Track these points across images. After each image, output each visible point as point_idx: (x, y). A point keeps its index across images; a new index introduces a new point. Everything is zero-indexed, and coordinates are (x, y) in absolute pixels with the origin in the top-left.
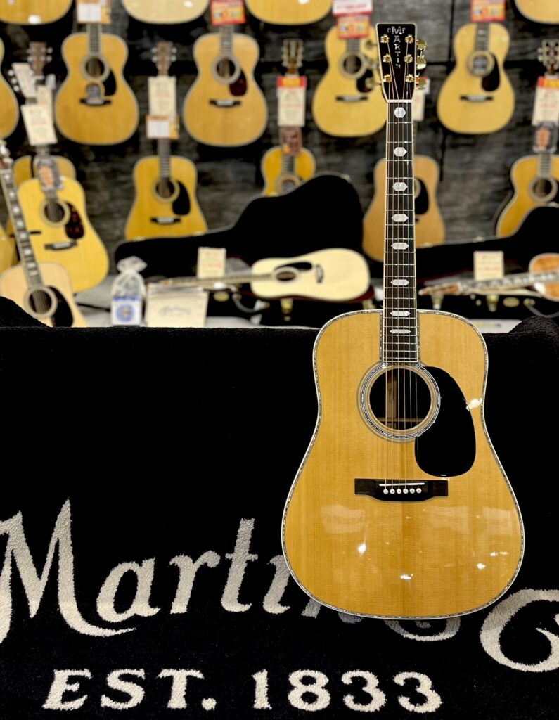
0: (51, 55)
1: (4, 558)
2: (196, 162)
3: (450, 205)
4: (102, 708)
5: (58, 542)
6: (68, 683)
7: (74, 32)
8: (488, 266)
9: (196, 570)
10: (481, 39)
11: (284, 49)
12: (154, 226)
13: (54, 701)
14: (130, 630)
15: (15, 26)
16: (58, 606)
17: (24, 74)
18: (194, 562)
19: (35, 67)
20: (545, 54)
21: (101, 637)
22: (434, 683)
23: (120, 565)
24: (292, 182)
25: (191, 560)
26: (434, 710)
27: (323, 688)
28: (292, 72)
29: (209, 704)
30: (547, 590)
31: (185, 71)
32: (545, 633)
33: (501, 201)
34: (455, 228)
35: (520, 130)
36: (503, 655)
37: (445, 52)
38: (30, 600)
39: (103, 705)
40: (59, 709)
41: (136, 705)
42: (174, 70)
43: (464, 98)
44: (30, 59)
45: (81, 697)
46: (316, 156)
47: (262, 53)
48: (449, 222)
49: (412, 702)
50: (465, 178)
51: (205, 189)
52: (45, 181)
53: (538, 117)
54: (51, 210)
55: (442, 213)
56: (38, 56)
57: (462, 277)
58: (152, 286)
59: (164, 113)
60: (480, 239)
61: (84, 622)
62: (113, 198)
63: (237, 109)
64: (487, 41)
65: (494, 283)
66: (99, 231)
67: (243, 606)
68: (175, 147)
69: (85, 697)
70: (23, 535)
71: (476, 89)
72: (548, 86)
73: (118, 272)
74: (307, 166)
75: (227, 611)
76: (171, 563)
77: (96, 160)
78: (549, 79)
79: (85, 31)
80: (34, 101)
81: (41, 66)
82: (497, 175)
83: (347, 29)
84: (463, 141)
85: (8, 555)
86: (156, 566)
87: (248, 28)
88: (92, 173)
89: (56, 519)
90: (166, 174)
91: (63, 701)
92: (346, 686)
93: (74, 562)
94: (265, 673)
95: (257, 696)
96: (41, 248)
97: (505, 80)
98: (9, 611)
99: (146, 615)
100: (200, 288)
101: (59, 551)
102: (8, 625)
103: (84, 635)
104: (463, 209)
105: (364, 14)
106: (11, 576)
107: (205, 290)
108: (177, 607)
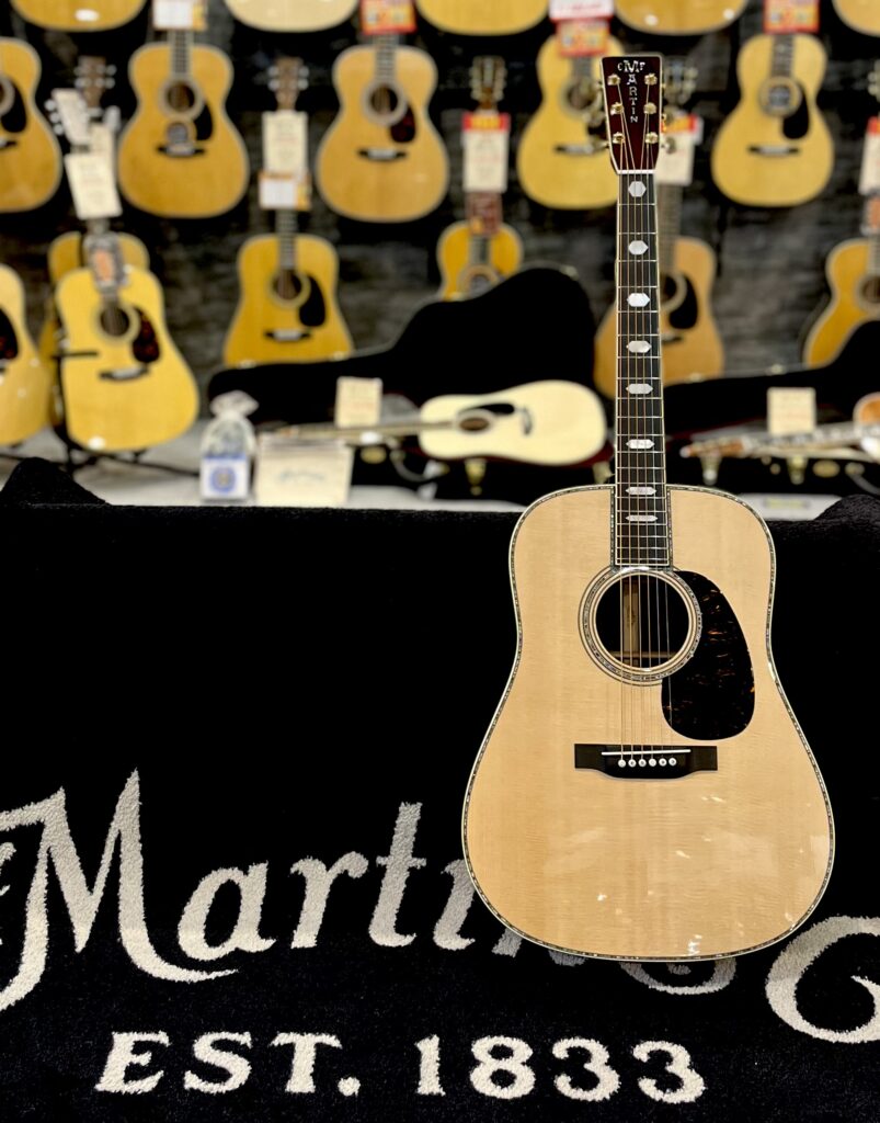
0: (114, 77)
1: (36, 860)
2: (337, 244)
3: (732, 314)
4: (186, 1091)
5: (120, 835)
6: (133, 1052)
7: (149, 43)
8: (791, 411)
9: (331, 882)
10: (781, 60)
11: (475, 72)
12: (269, 344)
13: (112, 1080)
14: (229, 972)
15: (57, 31)
16: (119, 935)
17: (70, 107)
18: (328, 869)
19: (87, 95)
20: (879, 82)
21: (185, 982)
22: (693, 1059)
23: (214, 872)
24: (485, 277)
25: (323, 866)
26: (693, 1100)
27: (523, 1064)
28: (487, 106)
29: (349, 1086)
30: (871, 917)
31: (320, 105)
32: (866, 983)
33: (810, 309)
34: (740, 351)
35: (841, 199)
36: (801, 1017)
37: (724, 76)
38: (75, 925)
39: (187, 1087)
40: (120, 1092)
41: (237, 1086)
42: (303, 103)
43: (754, 150)
44: (81, 83)
45: (154, 1074)
46: (523, 238)
47: (441, 77)
48: (730, 341)
49: (660, 1086)
50: (756, 273)
51: (350, 288)
52: (101, 273)
53: (869, 180)
54: (110, 319)
55: (720, 327)
56: (93, 76)
57: (748, 430)
58: (266, 438)
59: (287, 169)
60: (777, 369)
61: (159, 959)
62: (206, 300)
63: (400, 165)
64: (790, 62)
65: (799, 439)
66: (184, 351)
67: (402, 937)
68: (304, 222)
69: (160, 1074)
70: (67, 824)
71: (773, 136)
73: (213, 416)
74: (509, 252)
75: (377, 945)
76: (293, 870)
77: (181, 240)
79: (166, 41)
80: (85, 149)
81: (98, 94)
82: (807, 269)
83: (573, 41)
84: (751, 216)
85: (42, 855)
86: (269, 875)
87: (419, 39)
88: (174, 261)
89: (117, 801)
90: (288, 264)
91: (126, 1080)
92: (559, 1061)
93: (144, 868)
94: (436, 1039)
95: (422, 1075)
96: (94, 378)
97: (817, 122)
98: (44, 942)
99: (254, 950)
100: (341, 442)
101: (122, 850)
102: (43, 963)
103: (159, 979)
104: (752, 320)
105: (599, 19)
106: (46, 888)
107: (348, 445)
108: (302, 938)
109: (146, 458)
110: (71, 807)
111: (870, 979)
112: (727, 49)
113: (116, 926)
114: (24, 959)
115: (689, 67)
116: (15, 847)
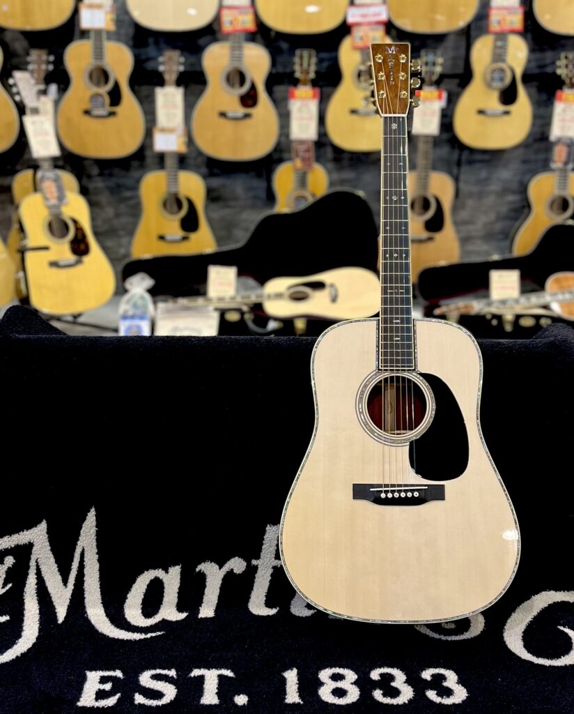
0: (53, 63)
1: (28, 567)
2: (205, 177)
3: (465, 223)
4: (136, 705)
5: (83, 550)
6: (100, 682)
7: (76, 39)
8: (505, 284)
9: (222, 576)
10: (499, 51)
11: (297, 60)
12: (161, 244)
13: (87, 699)
14: (159, 633)
15: (14, 31)
16: (86, 612)
17: (24, 82)
18: (220, 569)
19: (36, 75)
20: (563, 66)
21: (130, 640)
22: (459, 678)
23: (146, 572)
24: (304, 198)
25: (217, 567)
26: (460, 702)
27: (352, 684)
28: (305, 83)
29: (241, 700)
30: (568, 591)
31: (193, 81)
32: (567, 630)
33: (516, 219)
34: (470, 247)
35: (537, 146)
36: (526, 652)
37: (461, 63)
38: (56, 607)
39: (136, 702)
40: (93, 707)
41: (169, 702)
42: (182, 81)
43: (481, 112)
44: (31, 67)
45: (114, 695)
46: (329, 172)
47: (274, 63)
48: (465, 240)
49: (439, 694)
50: (481, 195)
51: (213, 206)
52: (48, 195)
53: (556, 132)
54: (55, 226)
55: (458, 231)
56: (39, 63)
57: (477, 297)
58: (161, 305)
59: (171, 125)
60: (496, 257)
61: (113, 627)
62: (117, 215)
63: (247, 122)
64: (505, 52)
65: (509, 303)
66: (105, 249)
67: (270, 610)
68: (183, 161)
69: (118, 695)
70: (48, 543)
71: (494, 103)
72: (566, 101)
73: (125, 291)
74: (320, 181)
75: (254, 615)
76: (197, 570)
77: (101, 175)
78: (567, 93)
79: (88, 38)
80: (35, 111)
81: (42, 75)
82: (513, 192)
83: (361, 38)
84: (479, 157)
85: (33, 564)
86: (182, 573)
87: (259, 37)
88: (96, 189)
89: (81, 528)
90: (173, 190)
91: (97, 699)
92: (374, 681)
93: (100, 570)
94: (295, 671)
95: (287, 692)
96: (46, 265)
97: (522, 92)
98: (37, 617)
99: (174, 620)
100: (211, 308)
101: (85, 559)
102: (37, 630)
103: (113, 639)
104: (478, 227)
105: (379, 23)
106: (36, 585)
107: (216, 309)
108: (205, 611)
109: (81, 320)
110: (50, 532)
111: (569, 628)
112: (463, 44)
113: (84, 607)
114: (24, 628)
115: (438, 57)
116: (14, 559)
